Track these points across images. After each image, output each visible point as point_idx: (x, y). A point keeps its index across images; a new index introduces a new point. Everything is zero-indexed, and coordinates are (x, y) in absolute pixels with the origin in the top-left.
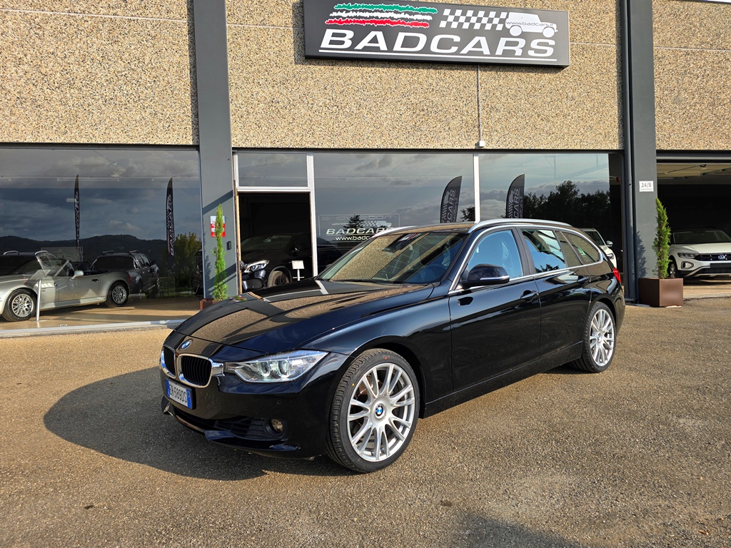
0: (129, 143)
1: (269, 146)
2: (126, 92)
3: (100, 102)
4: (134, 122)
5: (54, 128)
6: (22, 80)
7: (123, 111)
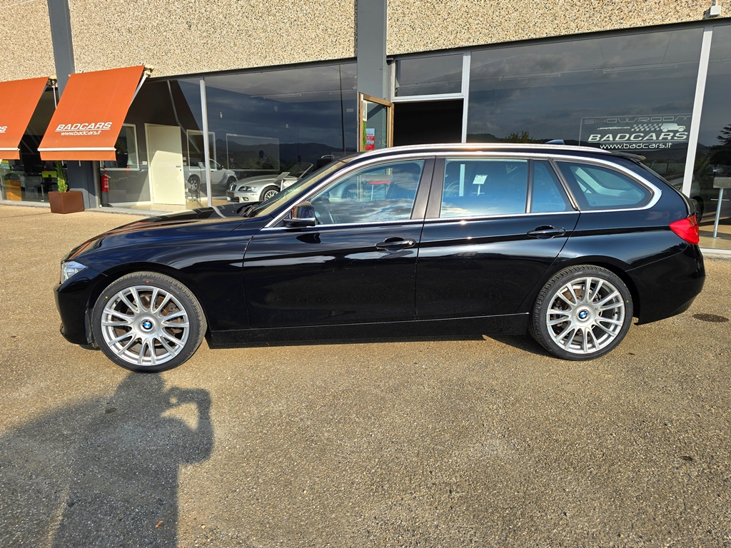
0: (308, 61)
1: (422, 49)
2: (305, 12)
3: (288, 25)
4: (311, 41)
5: (259, 54)
6: (240, 15)
7: (302, 32)
